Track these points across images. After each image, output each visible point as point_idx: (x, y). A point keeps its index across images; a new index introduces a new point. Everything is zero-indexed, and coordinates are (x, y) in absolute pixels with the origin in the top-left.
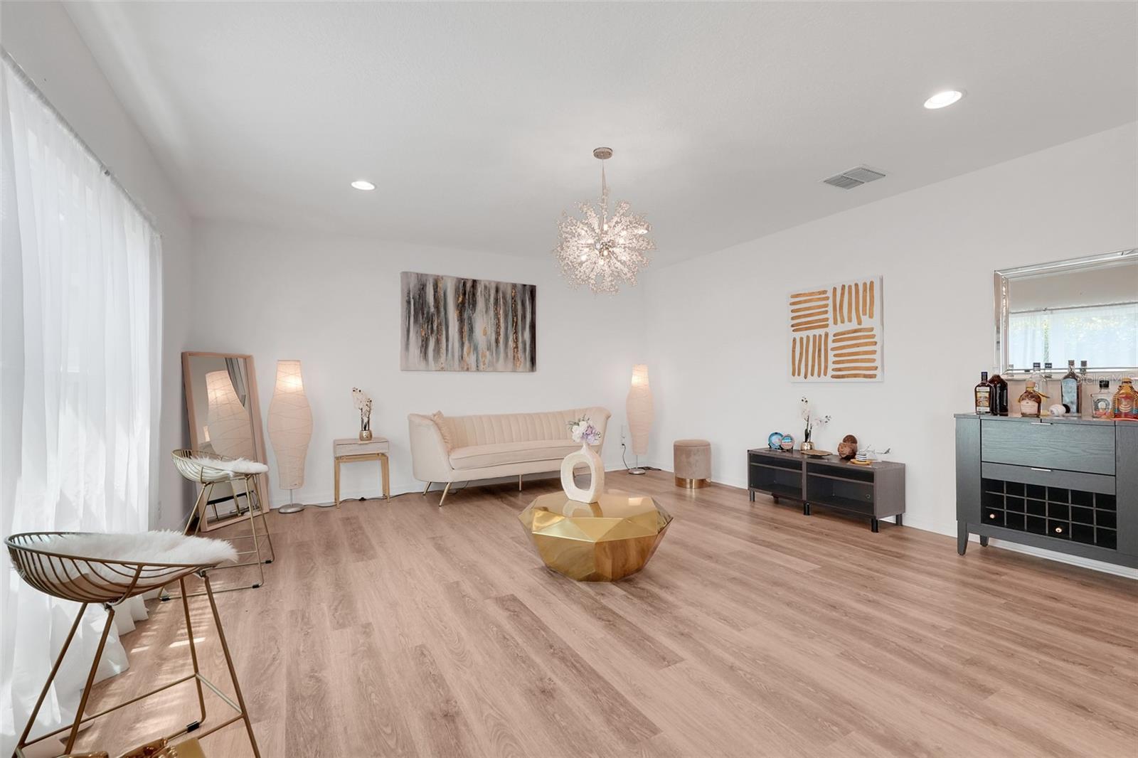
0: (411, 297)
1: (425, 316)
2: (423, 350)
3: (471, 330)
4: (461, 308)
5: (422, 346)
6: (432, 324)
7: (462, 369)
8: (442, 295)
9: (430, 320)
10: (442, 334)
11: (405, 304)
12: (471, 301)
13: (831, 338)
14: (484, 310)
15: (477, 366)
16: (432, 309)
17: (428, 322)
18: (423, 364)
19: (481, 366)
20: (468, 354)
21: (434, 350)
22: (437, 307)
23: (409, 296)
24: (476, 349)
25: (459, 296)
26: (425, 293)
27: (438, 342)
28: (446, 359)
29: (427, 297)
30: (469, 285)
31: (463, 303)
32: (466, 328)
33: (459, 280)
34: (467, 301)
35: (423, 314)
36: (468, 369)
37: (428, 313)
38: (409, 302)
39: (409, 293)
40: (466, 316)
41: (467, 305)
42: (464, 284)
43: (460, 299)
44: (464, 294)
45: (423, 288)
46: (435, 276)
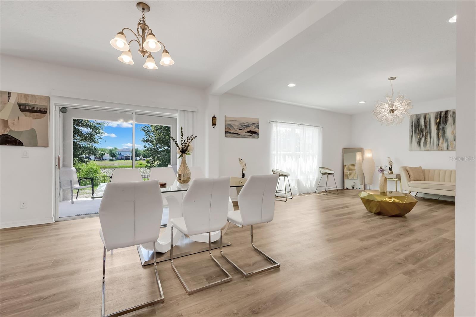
0: (413, 124)
1: (420, 130)
2: (418, 143)
3: (444, 133)
4: (438, 124)
5: (418, 141)
6: (423, 133)
7: (439, 150)
8: (428, 121)
9: (422, 131)
10: (428, 136)
11: (411, 127)
12: (444, 120)
14: (452, 123)
15: (447, 148)
16: (423, 127)
17: (421, 132)
18: (418, 148)
19: (450, 148)
20: (442, 143)
21: (424, 143)
22: (426, 126)
23: (412, 124)
24: (447, 141)
25: (437, 119)
26: (420, 121)
27: (426, 139)
28: (430, 146)
29: (421, 123)
30: (443, 114)
31: (439, 122)
32: (441, 132)
33: (437, 113)
34: (442, 121)
35: (419, 129)
36: (442, 150)
37: (421, 129)
38: (412, 126)
39: (412, 122)
40: (441, 127)
41: (441, 122)
42: (441, 114)
43: (438, 121)
44: (440, 118)
45: (419, 120)
46: (424, 113)
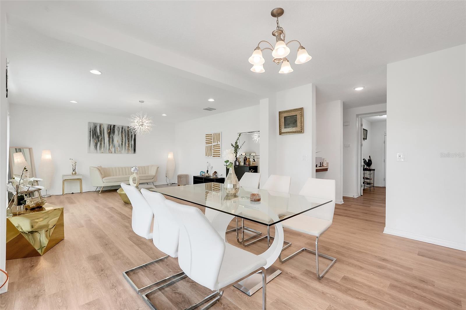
0: (91, 130)
1: (96, 136)
2: (95, 147)
3: (113, 141)
4: (109, 134)
5: (95, 145)
6: (99, 139)
7: (110, 153)
8: (103, 129)
9: (98, 137)
10: (102, 142)
11: (89, 132)
12: (113, 131)
13: (213, 146)
14: (118, 135)
15: (115, 152)
16: (99, 134)
17: (97, 138)
18: (95, 151)
19: (116, 152)
20: (112, 148)
21: (99, 147)
22: (101, 133)
23: (90, 130)
24: (114, 146)
25: (109, 130)
26: (96, 129)
27: (101, 144)
28: (104, 150)
29: (97, 130)
30: (112, 127)
31: (110, 132)
32: (111, 140)
33: (109, 125)
34: (111, 132)
35: (96, 135)
36: (111, 153)
37: (97, 135)
38: (90, 132)
39: (91, 129)
40: (111, 136)
41: (111, 133)
42: (111, 126)
43: (109, 131)
44: (111, 129)
45: (96, 127)
46: (100, 123)
